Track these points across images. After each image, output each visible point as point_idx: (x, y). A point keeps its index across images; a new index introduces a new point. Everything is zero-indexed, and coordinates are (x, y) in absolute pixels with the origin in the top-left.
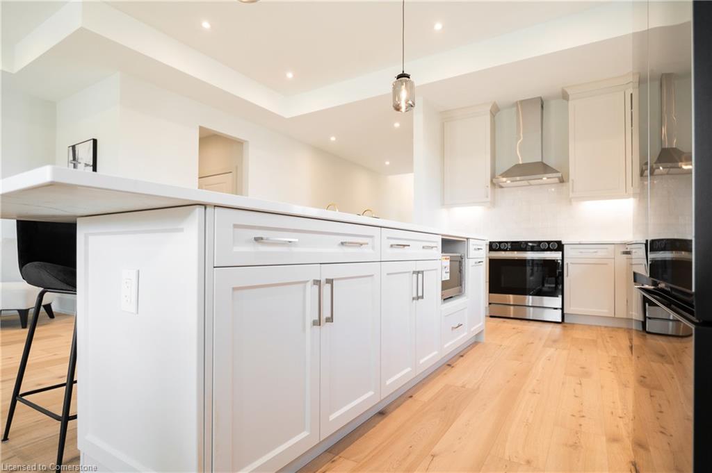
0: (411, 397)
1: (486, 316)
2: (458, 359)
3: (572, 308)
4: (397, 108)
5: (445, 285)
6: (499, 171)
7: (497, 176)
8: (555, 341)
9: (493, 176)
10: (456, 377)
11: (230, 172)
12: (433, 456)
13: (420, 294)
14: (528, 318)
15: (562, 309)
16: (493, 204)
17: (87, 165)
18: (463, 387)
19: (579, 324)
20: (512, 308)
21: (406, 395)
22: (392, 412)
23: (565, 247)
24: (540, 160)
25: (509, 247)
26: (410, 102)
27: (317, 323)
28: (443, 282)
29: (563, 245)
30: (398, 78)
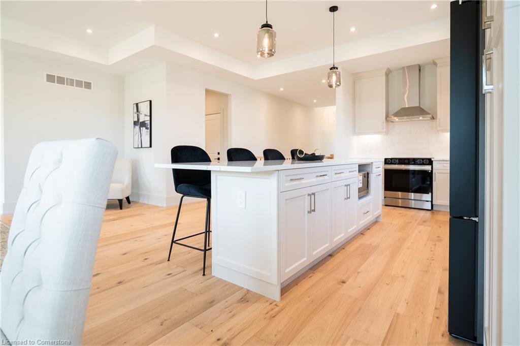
0: (344, 249)
1: (383, 205)
2: (367, 231)
3: (438, 201)
4: (331, 86)
5: (360, 190)
6: (391, 112)
7: (390, 116)
8: (424, 222)
9: (387, 116)
10: (366, 240)
11: (219, 113)
12: (358, 273)
13: (348, 196)
14: (410, 207)
15: (432, 201)
16: (387, 133)
17: (146, 115)
18: (371, 245)
19: (442, 211)
20: (400, 200)
21: (342, 247)
22: (336, 254)
23: (434, 162)
24: (418, 105)
25: (398, 162)
26: (338, 83)
27: (309, 212)
28: (359, 188)
29: (432, 161)
30: (331, 69)
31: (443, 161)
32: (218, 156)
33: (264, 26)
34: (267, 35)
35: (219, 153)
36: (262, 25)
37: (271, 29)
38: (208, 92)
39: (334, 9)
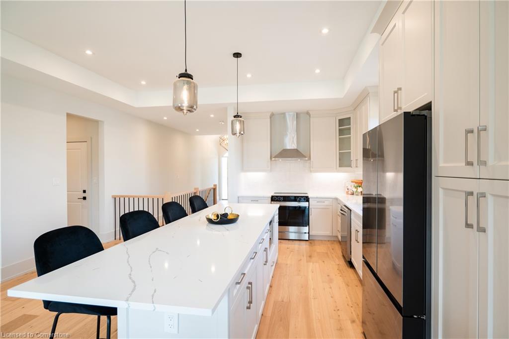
6: (274, 154)
7: (274, 157)
9: (271, 156)
11: (85, 142)
15: (309, 233)
16: (271, 170)
19: (316, 240)
23: (310, 199)
24: (296, 148)
25: (282, 199)
26: (242, 133)
27: (248, 308)
30: (235, 117)
31: (317, 198)
32: (84, 195)
33: (181, 76)
34: (185, 87)
35: (84, 191)
36: (180, 74)
37: (191, 80)
38: (69, 116)
39: (237, 55)
